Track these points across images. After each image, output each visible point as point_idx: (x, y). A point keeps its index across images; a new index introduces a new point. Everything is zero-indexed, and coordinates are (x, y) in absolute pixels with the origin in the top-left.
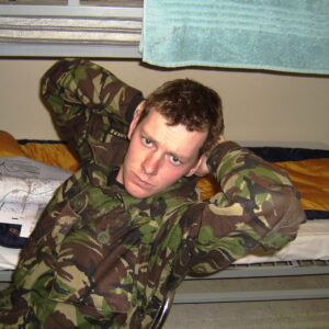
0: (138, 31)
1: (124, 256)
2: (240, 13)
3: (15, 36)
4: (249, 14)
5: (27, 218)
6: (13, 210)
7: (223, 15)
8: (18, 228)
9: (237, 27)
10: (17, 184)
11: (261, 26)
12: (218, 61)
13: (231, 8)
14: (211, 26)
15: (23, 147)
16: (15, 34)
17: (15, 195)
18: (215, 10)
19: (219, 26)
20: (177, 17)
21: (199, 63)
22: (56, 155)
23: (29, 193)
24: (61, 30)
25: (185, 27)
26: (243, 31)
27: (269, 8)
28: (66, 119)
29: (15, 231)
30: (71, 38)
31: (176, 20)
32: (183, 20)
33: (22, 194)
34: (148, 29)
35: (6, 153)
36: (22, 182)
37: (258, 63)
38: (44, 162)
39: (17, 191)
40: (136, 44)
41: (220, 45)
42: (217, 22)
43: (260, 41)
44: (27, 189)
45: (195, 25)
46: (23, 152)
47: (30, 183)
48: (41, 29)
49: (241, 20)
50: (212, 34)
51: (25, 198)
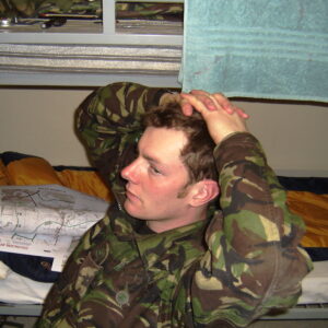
0: (177, 60)
1: (143, 315)
2: (288, 40)
3: (48, 65)
4: (299, 42)
5: (60, 251)
6: (45, 242)
7: (270, 43)
8: (50, 261)
9: (284, 55)
10: (50, 216)
11: (311, 55)
12: (264, 92)
13: (279, 35)
14: (255, 55)
15: (59, 174)
16: (48, 63)
17: (47, 226)
18: (260, 38)
19: (265, 55)
20: (219, 45)
21: (243, 95)
22: (93, 183)
23: (62, 225)
24: (96, 59)
25: (228, 56)
26: (291, 60)
27: (320, 35)
28: (99, 153)
29: (46, 264)
30: (107, 67)
31: (218, 49)
32: (227, 48)
33: (55, 226)
34: (188, 58)
35: (41, 181)
36: (56, 214)
37: (307, 94)
38: (80, 190)
39: (50, 223)
40: (175, 73)
41: (265, 75)
42: (263, 50)
43: (309, 70)
44: (60, 221)
45: (239, 54)
46: (58, 179)
47: (64, 214)
48: (74, 57)
49: (289, 48)
50: (257, 63)
51: (58, 230)
